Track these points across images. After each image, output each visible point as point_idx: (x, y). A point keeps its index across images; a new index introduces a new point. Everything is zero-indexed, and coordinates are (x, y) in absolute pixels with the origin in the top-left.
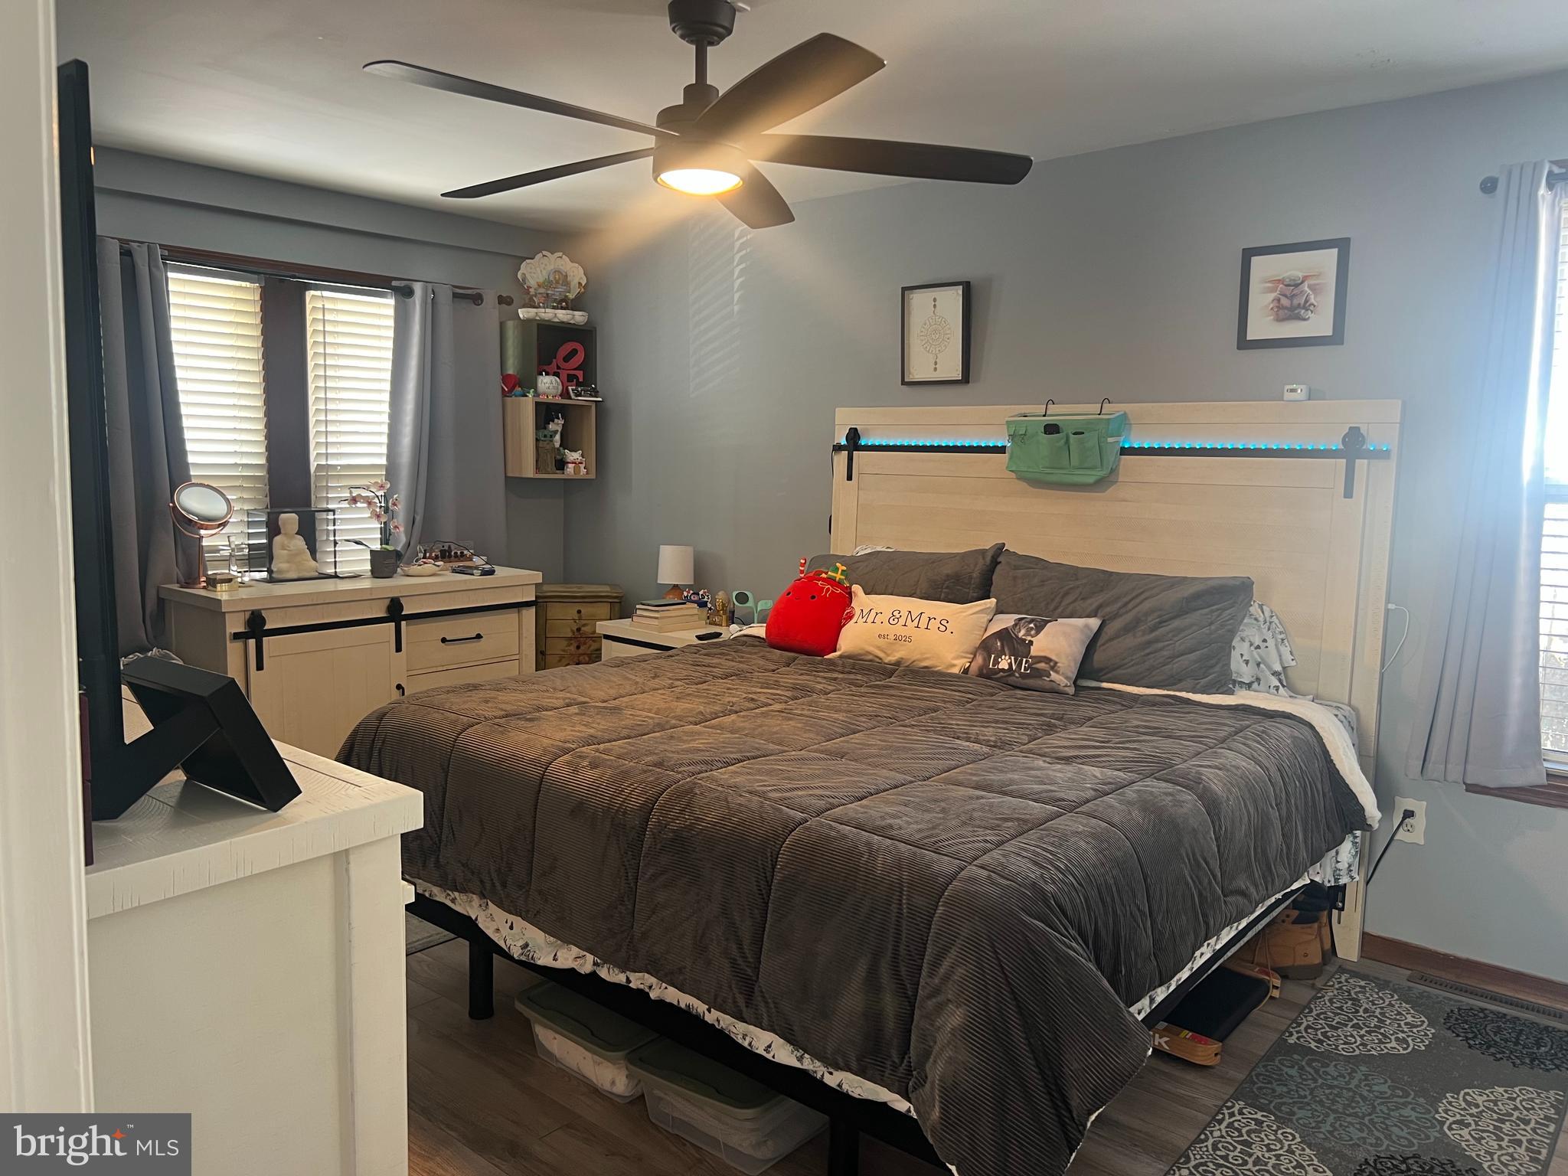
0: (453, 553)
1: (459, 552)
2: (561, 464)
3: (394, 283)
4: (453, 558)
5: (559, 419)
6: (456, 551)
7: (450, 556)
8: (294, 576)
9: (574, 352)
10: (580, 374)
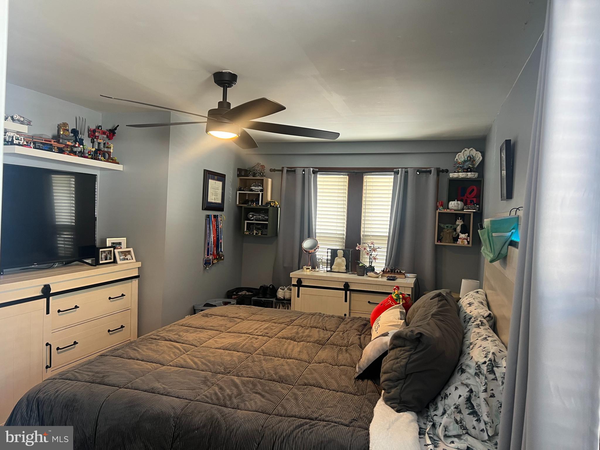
0: (396, 271)
1: (399, 271)
2: (456, 239)
3: (395, 170)
4: (396, 273)
5: (459, 219)
6: (397, 270)
7: (395, 272)
8: (337, 271)
9: (473, 190)
10: (475, 199)
